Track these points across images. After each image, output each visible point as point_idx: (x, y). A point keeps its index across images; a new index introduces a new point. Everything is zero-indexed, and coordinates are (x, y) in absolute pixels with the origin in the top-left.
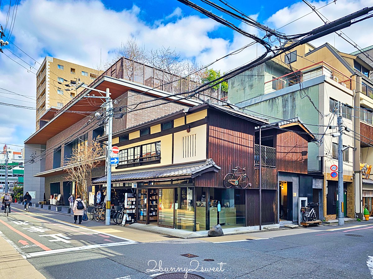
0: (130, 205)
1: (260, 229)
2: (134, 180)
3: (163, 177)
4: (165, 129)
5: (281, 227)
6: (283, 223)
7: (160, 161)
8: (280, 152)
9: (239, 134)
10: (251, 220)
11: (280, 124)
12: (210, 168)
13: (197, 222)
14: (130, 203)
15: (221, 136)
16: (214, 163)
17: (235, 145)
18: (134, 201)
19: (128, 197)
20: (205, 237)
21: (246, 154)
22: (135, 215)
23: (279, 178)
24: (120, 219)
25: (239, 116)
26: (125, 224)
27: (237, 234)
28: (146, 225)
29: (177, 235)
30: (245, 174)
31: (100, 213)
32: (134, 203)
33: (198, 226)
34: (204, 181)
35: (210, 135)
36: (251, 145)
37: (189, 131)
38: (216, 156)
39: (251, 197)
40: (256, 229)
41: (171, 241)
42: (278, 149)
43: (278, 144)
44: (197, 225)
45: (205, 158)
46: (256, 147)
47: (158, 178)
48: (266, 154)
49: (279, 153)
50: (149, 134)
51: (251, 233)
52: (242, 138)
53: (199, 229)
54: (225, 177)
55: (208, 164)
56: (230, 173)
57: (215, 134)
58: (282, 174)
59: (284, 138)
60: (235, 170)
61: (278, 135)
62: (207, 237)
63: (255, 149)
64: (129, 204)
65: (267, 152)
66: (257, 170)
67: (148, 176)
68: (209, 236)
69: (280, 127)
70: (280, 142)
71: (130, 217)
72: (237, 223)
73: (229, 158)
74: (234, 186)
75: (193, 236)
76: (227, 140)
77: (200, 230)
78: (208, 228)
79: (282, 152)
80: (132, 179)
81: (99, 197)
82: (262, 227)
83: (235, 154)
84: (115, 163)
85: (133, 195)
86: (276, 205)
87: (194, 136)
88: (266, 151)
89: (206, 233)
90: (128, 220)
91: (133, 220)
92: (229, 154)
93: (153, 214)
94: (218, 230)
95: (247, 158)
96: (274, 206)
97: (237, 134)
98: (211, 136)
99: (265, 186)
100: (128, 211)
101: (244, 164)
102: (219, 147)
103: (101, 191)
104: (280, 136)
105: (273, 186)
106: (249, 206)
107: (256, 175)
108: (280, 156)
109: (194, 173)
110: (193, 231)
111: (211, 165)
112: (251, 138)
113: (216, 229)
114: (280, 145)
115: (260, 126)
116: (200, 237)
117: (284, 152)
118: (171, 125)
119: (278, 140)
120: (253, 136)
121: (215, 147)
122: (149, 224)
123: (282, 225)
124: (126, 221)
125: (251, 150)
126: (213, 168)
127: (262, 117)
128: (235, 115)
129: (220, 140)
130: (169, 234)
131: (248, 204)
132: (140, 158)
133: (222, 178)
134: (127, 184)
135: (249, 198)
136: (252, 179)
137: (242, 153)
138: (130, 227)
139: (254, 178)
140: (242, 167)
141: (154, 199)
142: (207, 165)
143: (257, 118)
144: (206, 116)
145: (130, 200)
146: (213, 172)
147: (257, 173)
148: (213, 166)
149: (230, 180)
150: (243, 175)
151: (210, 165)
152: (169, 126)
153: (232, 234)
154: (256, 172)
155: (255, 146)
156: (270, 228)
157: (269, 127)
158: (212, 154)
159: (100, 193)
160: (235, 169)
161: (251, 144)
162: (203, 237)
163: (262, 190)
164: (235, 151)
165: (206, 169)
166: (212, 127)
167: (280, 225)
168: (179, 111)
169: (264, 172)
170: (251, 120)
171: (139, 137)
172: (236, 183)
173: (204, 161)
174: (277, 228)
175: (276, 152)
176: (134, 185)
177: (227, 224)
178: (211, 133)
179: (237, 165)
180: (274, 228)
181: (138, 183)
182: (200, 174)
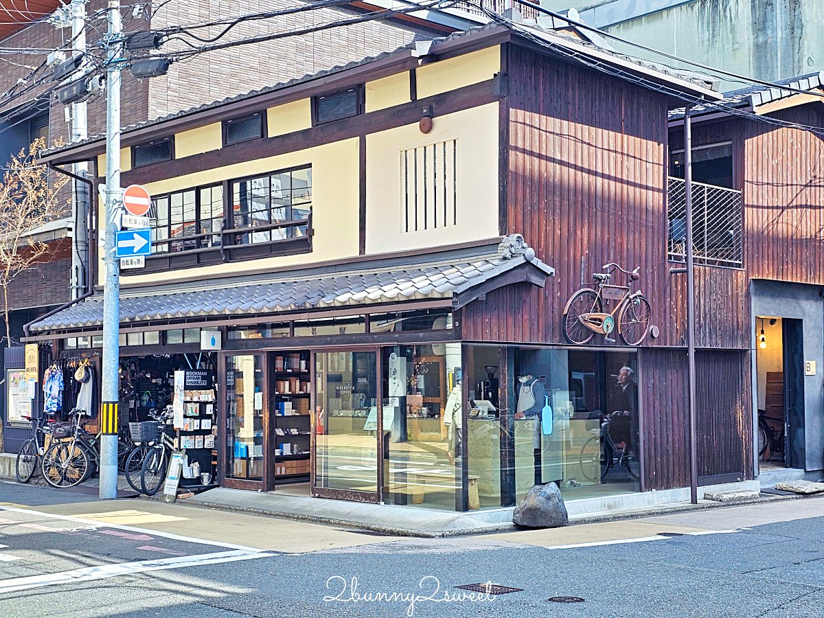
0: (195, 418)
1: (694, 500)
2: (211, 318)
3: (337, 304)
4: (327, 119)
5: (764, 492)
6: (772, 476)
7: (310, 245)
8: (758, 207)
9: (612, 141)
10: (659, 466)
11: (756, 100)
12: (516, 271)
13: (470, 477)
14: (193, 409)
15: (551, 147)
16: (530, 252)
17: (599, 179)
18: (208, 403)
19: (186, 388)
20: (504, 531)
21: (638, 214)
22: (215, 458)
23: (755, 306)
24: (156, 474)
25: (621, 74)
26: (178, 493)
27: (615, 518)
28: (263, 494)
29: (401, 525)
30: (639, 293)
31: (64, 451)
32: (209, 409)
33: (473, 491)
34: (494, 321)
35: (512, 143)
36: (656, 182)
37: (427, 129)
38: (535, 223)
39: (657, 377)
40: (679, 499)
41: (393, 547)
42: (750, 195)
43: (748, 177)
44: (470, 488)
45: (496, 234)
46: (674, 186)
47: (315, 309)
48: (708, 214)
49: (755, 209)
50: (262, 137)
51: (663, 513)
52: (622, 153)
53: (477, 502)
54: (570, 302)
55: (508, 255)
56: (584, 286)
57: (531, 138)
58: (765, 287)
59: (771, 151)
60: (604, 275)
61: (748, 142)
62: (511, 530)
63: (671, 195)
64: (190, 413)
65: (712, 205)
66: (676, 276)
67: (271, 304)
68: (519, 527)
69: (759, 112)
70: (755, 168)
71: (196, 466)
72: (603, 481)
73: (579, 232)
74: (599, 338)
75: (459, 529)
76: (572, 162)
77: (482, 507)
78: (508, 498)
79: (763, 207)
80: (203, 314)
81: (54, 388)
82: (701, 491)
83: (599, 214)
84: (135, 251)
85: (203, 378)
86: (747, 409)
87: (450, 146)
88: (708, 202)
89: (505, 515)
90: (187, 475)
91: (206, 476)
92: (579, 215)
93: (282, 453)
94: (551, 503)
95: (644, 229)
96: (740, 414)
97: (607, 137)
98: (516, 148)
99: (705, 335)
100: (186, 442)
101: (631, 252)
102: (543, 191)
103: (63, 363)
104: (755, 145)
105: (733, 338)
106: (652, 414)
107: (674, 293)
108: (756, 222)
109: (460, 290)
110: (457, 510)
111: (521, 260)
112: (656, 153)
113: (541, 498)
114: (755, 180)
115: (688, 105)
116: (486, 532)
117: (770, 205)
118: (354, 103)
119: (750, 158)
120: (662, 145)
121: (531, 191)
122: (274, 490)
123: (767, 486)
124: (183, 483)
125: (655, 200)
126: (527, 269)
127: (696, 75)
128: (604, 67)
129: (549, 163)
130: (365, 523)
131: (649, 404)
132: (225, 231)
133: (556, 306)
134: (176, 334)
135: (652, 381)
136: (659, 310)
137: (625, 213)
138: (202, 505)
139: (668, 304)
140: (624, 262)
141: (287, 391)
142: (505, 258)
143: (678, 76)
144: (497, 70)
145: (195, 399)
146: (527, 285)
147: (676, 287)
148: (528, 263)
149: (587, 316)
150: (631, 297)
151: (514, 260)
152: (346, 107)
153: (598, 520)
154: (674, 286)
155: (670, 183)
156: (729, 496)
157: (718, 111)
158: (520, 218)
159: (59, 375)
160: (603, 271)
161: (656, 175)
162: (497, 531)
163: (698, 351)
164: (599, 202)
165: (502, 274)
166: (521, 112)
167: (761, 483)
168: (395, 52)
169: (702, 282)
170: (663, 89)
171: (220, 147)
172: (607, 326)
173: (493, 245)
174: (753, 497)
175: (743, 205)
176: (208, 341)
177: (569, 482)
178: (518, 137)
179: (609, 259)
180: (741, 494)
181: (225, 331)
182: (481, 295)
